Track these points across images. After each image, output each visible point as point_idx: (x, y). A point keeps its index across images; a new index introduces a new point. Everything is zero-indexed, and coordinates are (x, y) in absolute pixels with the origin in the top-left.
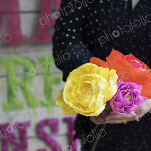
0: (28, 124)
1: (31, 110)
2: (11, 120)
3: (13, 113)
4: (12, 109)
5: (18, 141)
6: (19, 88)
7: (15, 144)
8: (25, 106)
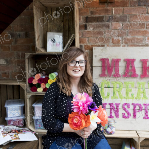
0: (119, 104)
1: (121, 99)
2: (114, 102)
3: (115, 100)
4: (114, 99)
5: (116, 109)
6: (117, 92)
7: (115, 110)
8: (119, 98)
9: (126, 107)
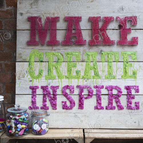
0: (57, 87)
1: (60, 80)
4: (50, 79)
6: (54, 68)
7: (51, 97)
8: (57, 78)
9: (68, 91)
